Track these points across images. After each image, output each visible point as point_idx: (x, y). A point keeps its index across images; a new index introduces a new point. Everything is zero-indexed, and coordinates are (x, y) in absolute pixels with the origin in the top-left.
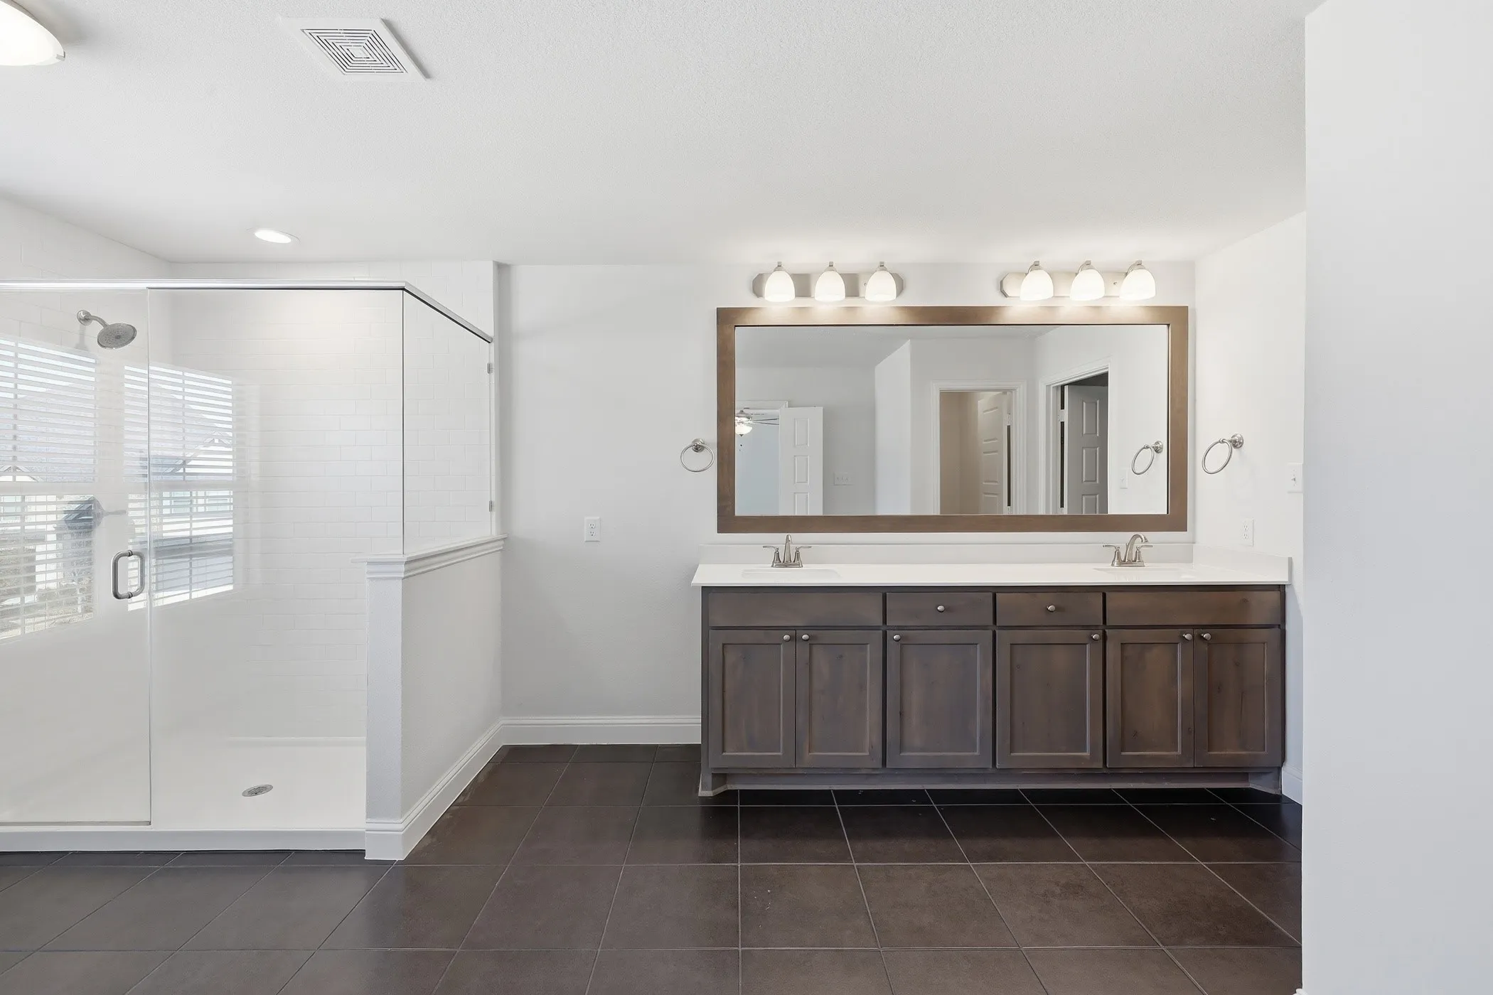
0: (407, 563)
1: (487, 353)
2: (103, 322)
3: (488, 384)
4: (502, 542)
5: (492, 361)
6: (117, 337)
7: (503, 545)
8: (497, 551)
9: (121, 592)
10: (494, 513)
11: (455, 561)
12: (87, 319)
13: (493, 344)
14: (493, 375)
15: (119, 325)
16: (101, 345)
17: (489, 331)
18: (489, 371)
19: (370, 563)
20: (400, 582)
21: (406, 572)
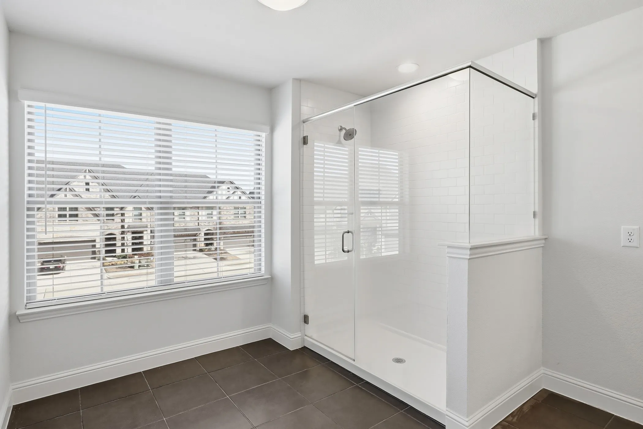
0: (471, 249)
1: (533, 106)
2: (345, 129)
3: (533, 127)
4: (544, 241)
5: (536, 111)
6: (350, 135)
7: (544, 244)
8: (539, 247)
9: (346, 249)
10: (537, 220)
11: (505, 251)
12: (341, 130)
13: (536, 99)
14: (537, 121)
15: (350, 129)
16: (345, 140)
17: (534, 89)
18: (534, 117)
19: (449, 247)
20: (467, 261)
21: (470, 255)
